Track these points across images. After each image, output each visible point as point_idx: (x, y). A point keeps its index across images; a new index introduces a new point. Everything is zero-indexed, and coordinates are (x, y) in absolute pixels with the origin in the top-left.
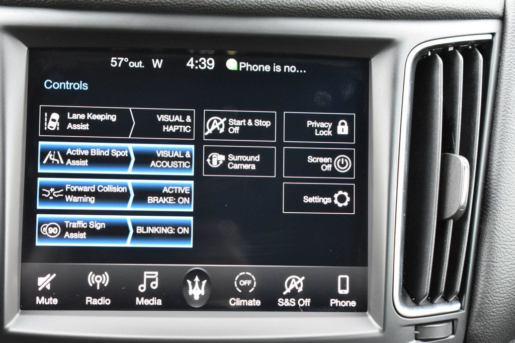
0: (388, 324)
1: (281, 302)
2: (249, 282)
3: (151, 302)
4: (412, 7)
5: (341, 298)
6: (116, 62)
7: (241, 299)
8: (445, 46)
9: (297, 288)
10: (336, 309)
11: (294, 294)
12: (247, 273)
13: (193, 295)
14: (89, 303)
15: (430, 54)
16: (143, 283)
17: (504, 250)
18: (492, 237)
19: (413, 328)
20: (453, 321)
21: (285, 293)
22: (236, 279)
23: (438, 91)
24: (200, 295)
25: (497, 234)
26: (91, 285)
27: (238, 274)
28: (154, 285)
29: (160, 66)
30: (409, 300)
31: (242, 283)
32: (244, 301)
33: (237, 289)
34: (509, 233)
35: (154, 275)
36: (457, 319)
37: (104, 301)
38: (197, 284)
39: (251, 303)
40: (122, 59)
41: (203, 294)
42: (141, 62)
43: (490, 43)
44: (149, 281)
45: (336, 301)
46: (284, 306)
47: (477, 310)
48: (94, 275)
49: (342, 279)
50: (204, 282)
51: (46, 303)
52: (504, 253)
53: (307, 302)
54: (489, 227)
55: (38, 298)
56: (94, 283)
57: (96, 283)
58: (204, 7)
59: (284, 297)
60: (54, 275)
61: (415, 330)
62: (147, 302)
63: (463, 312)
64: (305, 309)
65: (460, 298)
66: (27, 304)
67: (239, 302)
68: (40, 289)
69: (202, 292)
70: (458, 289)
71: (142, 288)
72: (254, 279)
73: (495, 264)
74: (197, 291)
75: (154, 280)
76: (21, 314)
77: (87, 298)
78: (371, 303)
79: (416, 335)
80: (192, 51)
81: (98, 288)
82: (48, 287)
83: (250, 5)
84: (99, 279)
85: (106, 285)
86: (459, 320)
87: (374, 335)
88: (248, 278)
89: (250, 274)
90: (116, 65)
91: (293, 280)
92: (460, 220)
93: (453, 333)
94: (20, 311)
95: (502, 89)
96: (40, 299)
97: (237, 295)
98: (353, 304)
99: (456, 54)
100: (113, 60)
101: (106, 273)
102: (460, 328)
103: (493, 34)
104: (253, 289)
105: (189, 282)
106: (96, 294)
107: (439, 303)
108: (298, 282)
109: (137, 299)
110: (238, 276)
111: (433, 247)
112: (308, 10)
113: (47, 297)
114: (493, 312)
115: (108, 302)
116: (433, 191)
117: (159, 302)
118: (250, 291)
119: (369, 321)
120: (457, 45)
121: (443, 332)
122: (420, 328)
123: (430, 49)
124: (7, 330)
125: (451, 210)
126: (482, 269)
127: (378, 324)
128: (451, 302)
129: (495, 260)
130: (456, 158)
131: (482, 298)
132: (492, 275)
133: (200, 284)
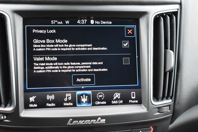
0: (149, 108)
1: (113, 102)
2: (102, 96)
4: (153, 1)
5: (133, 100)
8: (163, 14)
9: (118, 97)
10: (131, 103)
11: (117, 99)
12: (101, 93)
13: (83, 101)
14: (48, 106)
15: (158, 16)
16: (66, 98)
18: (181, 77)
19: (157, 109)
20: (169, 106)
21: (114, 99)
23: (162, 29)
24: (86, 101)
25: (183, 76)
26: (48, 99)
27: (98, 93)
28: (70, 98)
29: (68, 23)
30: (155, 99)
31: (99, 96)
33: (98, 98)
34: (187, 75)
35: (70, 95)
36: (171, 105)
37: (53, 105)
38: (84, 97)
39: (103, 103)
40: (55, 21)
42: (62, 22)
43: (177, 12)
44: (68, 97)
45: (131, 101)
47: (177, 101)
48: (49, 96)
49: (133, 93)
50: (87, 97)
51: (33, 106)
52: (185, 82)
53: (121, 102)
54: (180, 74)
55: (30, 105)
59: (114, 100)
60: (35, 97)
61: (158, 109)
62: (68, 104)
63: (173, 102)
64: (121, 104)
65: (171, 98)
66: (27, 107)
67: (99, 103)
68: (31, 102)
69: (86, 100)
71: (66, 100)
72: (104, 95)
73: (183, 86)
75: (70, 97)
76: (25, 110)
77: (47, 104)
78: (143, 101)
79: (158, 111)
80: (79, 18)
82: (33, 101)
83: (99, 1)
85: (53, 99)
87: (145, 112)
90: (53, 23)
91: (117, 95)
92: (171, 72)
93: (170, 110)
95: (182, 27)
97: (98, 100)
98: (137, 101)
99: (167, 17)
100: (52, 21)
101: (53, 95)
102: (172, 108)
103: (178, 9)
105: (82, 97)
106: (50, 103)
107: (165, 100)
108: (118, 95)
109: (64, 103)
110: (98, 94)
111: (163, 81)
113: (33, 104)
114: (182, 102)
116: (162, 62)
117: (72, 104)
118: (102, 99)
119: (143, 107)
120: (166, 13)
121: (166, 109)
122: (159, 109)
123: (158, 15)
124: (21, 116)
125: (168, 69)
126: (179, 88)
127: (146, 107)
128: (169, 100)
129: (183, 85)
130: (169, 51)
131: (179, 98)
132: (182, 90)
133: (85, 97)
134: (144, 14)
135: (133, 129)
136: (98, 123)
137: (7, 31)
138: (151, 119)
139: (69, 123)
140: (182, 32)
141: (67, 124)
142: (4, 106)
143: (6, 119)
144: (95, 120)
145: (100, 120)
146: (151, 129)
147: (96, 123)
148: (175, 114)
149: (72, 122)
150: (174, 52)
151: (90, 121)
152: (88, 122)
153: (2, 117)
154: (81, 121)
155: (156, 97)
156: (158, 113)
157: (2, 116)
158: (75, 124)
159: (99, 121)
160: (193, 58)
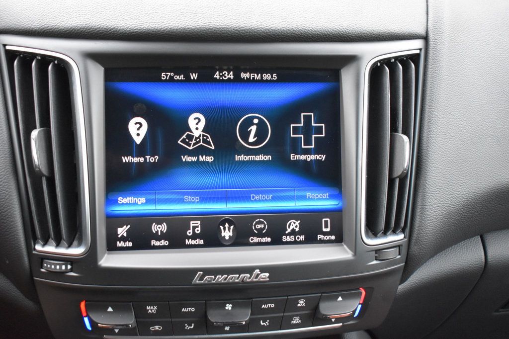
0: (357, 251)
1: (285, 239)
2: (262, 226)
3: (196, 242)
4: (368, 33)
5: (325, 234)
6: (165, 76)
7: (257, 238)
8: (389, 59)
9: (295, 228)
10: (322, 242)
11: (293, 232)
12: (261, 220)
13: (224, 236)
14: (154, 244)
15: (379, 64)
16: (190, 230)
17: (432, 197)
18: (424, 189)
19: (374, 252)
20: (399, 246)
21: (287, 232)
22: (254, 224)
23: (386, 91)
24: (230, 236)
25: (428, 186)
26: (154, 232)
27: (255, 220)
28: (198, 230)
29: (196, 78)
30: (370, 234)
31: (258, 226)
32: (259, 239)
33: (255, 231)
34: (435, 185)
35: (197, 223)
36: (402, 245)
37: (164, 243)
38: (227, 229)
39: (264, 240)
40: (169, 74)
41: (231, 235)
42: (182, 76)
43: (418, 55)
44: (194, 228)
45: (322, 236)
46: (287, 241)
47: (415, 238)
48: (156, 225)
49: (325, 221)
50: (232, 227)
51: (124, 246)
52: (432, 199)
53: (302, 237)
54: (422, 182)
55: (118, 242)
56: (156, 230)
57: (158, 231)
58: (228, 37)
59: (287, 235)
60: (129, 226)
61: (376, 253)
62: (193, 242)
63: (406, 240)
64: (301, 243)
65: (403, 231)
66: (112, 247)
67: (256, 240)
68: (119, 236)
69: (231, 234)
70: (402, 225)
71: (190, 233)
72: (266, 224)
73: (427, 207)
74: (227, 233)
75: (198, 227)
76: (108, 254)
77: (152, 241)
78: (345, 237)
79: (376, 257)
80: (217, 67)
81: (159, 234)
82: (125, 235)
83: (259, 35)
84: (159, 228)
85: (164, 232)
86: (403, 245)
87: (348, 259)
88: (262, 223)
89: (263, 220)
90: (165, 78)
91: (292, 223)
92: (403, 179)
93: (399, 254)
94: (107, 252)
95: (428, 87)
96: (120, 243)
97: (254, 235)
98: (333, 238)
99: (397, 64)
100: (163, 74)
101: (164, 223)
102: (404, 251)
103: (420, 50)
104: (265, 230)
105: (222, 227)
106: (158, 239)
107: (390, 235)
108: (295, 225)
109: (187, 240)
110: (255, 222)
111: (386, 197)
112: (299, 37)
113: (125, 241)
114: (425, 239)
115: (166, 243)
116: (385, 159)
117: (202, 242)
118: (263, 232)
119: (345, 248)
120: (396, 58)
121: (393, 254)
122: (378, 252)
123: (379, 61)
124: (100, 266)
125: (398, 172)
126: (418, 211)
127: (351, 250)
128: (397, 234)
129: (426, 204)
130: (400, 136)
131: (419, 230)
132: (425, 214)
133: (229, 229)
134: (350, 59)
135: (324, 293)
136: (254, 280)
137: (73, 95)
138: (362, 273)
139: (196, 280)
140: (428, 98)
141: (193, 282)
142: (67, 245)
143: (71, 270)
144: (249, 275)
145: (258, 275)
146: (361, 293)
147: (250, 280)
148: (410, 265)
149: (201, 278)
150: (409, 138)
151: (239, 277)
152: (234, 278)
153: (64, 267)
154: (220, 276)
155: (372, 228)
156: (375, 262)
157: (64, 264)
158: (209, 281)
159: (256, 277)
160: (449, 150)
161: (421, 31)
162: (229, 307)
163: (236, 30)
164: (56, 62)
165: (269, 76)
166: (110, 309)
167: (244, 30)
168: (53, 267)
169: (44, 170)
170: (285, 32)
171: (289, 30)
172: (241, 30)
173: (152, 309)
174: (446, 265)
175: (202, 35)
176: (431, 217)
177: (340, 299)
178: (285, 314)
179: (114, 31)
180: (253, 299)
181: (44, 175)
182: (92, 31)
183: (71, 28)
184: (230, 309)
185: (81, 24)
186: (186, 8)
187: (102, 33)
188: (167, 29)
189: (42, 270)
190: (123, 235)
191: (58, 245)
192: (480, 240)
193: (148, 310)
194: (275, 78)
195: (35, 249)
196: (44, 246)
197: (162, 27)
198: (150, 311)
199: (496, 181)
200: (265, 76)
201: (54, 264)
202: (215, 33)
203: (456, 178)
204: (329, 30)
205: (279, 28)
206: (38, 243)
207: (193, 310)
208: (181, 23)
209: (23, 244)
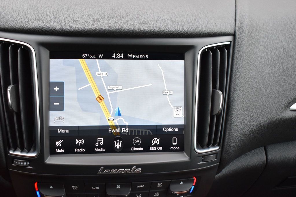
0: (192, 156)
1: (151, 149)
2: (138, 141)
3: (101, 150)
4: (201, 33)
5: (174, 146)
7: (135, 148)
8: (213, 47)
9: (157, 143)
10: (172, 151)
11: (156, 145)
13: (117, 147)
14: (76, 151)
15: (207, 50)
16: (97, 143)
18: (231, 121)
19: (201, 157)
21: (152, 145)
22: (133, 140)
23: (210, 65)
25: (233, 120)
26: (77, 144)
27: (134, 138)
28: (102, 143)
29: (102, 57)
30: (200, 146)
31: (136, 142)
32: (137, 148)
33: (134, 144)
34: (237, 119)
35: (101, 139)
36: (217, 153)
37: (82, 150)
39: (139, 149)
40: (87, 55)
42: (94, 56)
43: (229, 45)
44: (100, 142)
45: (172, 148)
46: (152, 150)
47: (225, 149)
48: (78, 140)
49: (174, 139)
50: (121, 142)
51: (60, 152)
52: (235, 127)
53: (161, 148)
54: (230, 118)
55: (56, 150)
56: (78, 143)
57: (79, 143)
58: (120, 34)
59: (152, 147)
61: (202, 158)
62: (99, 150)
63: (220, 150)
64: (160, 151)
65: (218, 145)
66: (53, 152)
67: (134, 149)
68: (57, 146)
69: (120, 146)
71: (97, 144)
72: (140, 140)
73: (233, 132)
75: (102, 141)
76: (50, 156)
77: (76, 149)
78: (185, 148)
79: (202, 160)
80: (114, 51)
81: (80, 145)
83: (138, 34)
84: (80, 142)
85: (83, 144)
87: (186, 161)
88: (138, 140)
89: (139, 138)
90: (84, 57)
91: (155, 140)
92: (219, 116)
93: (216, 158)
94: (50, 155)
95: (235, 63)
97: (134, 146)
98: (178, 148)
99: (217, 50)
101: (83, 139)
102: (219, 156)
103: (231, 42)
105: (115, 142)
106: (79, 147)
107: (211, 147)
108: (157, 141)
109: (95, 149)
111: (209, 126)
113: (60, 149)
114: (231, 150)
115: (84, 150)
116: (209, 104)
117: (104, 150)
118: (139, 145)
119: (185, 155)
120: (217, 47)
121: (212, 158)
122: (204, 157)
123: (207, 48)
124: (46, 163)
125: (216, 112)
126: (227, 133)
127: (188, 156)
128: (215, 147)
129: (232, 130)
130: (218, 91)
131: (227, 145)
132: (231, 136)
133: (119, 143)
134: (190, 48)
135: (173, 179)
138: (193, 169)
139: (100, 172)
140: (234, 70)
141: (98, 173)
142: (27, 151)
143: (29, 165)
144: (130, 170)
145: (135, 169)
146: (194, 180)
147: (130, 172)
149: (103, 171)
150: (223, 93)
151: (124, 170)
152: (121, 171)
153: (25, 164)
154: (114, 170)
156: (202, 163)
157: (25, 162)
158: (107, 172)
159: (134, 171)
160: (245, 99)
161: (231, 31)
162: (118, 187)
163: (125, 31)
164: (23, 47)
165: (143, 56)
166: (51, 187)
167: (129, 31)
168: (19, 163)
169: (15, 109)
170: (153, 32)
171: (155, 31)
172: (128, 31)
173: (75, 187)
174: (244, 164)
175: (105, 33)
176: (235, 137)
177: (182, 183)
178: (150, 191)
179: (55, 31)
180: (132, 183)
181: (14, 112)
182: (43, 30)
183: (31, 28)
184: (119, 188)
185: (37, 26)
186: (97, 18)
187: (49, 31)
188: (85, 30)
189: (13, 165)
190: (59, 145)
191: (22, 151)
192: (264, 149)
193: (73, 188)
194: (147, 57)
195: (9, 153)
196: (14, 151)
197: (83, 29)
198: (74, 188)
199: (272, 117)
200: (141, 56)
201: (19, 162)
202: (112, 33)
203: (249, 115)
204: (178, 31)
205: (149, 30)
206: (11, 149)
207: (98, 188)
208: (93, 26)
209: (2, 150)
